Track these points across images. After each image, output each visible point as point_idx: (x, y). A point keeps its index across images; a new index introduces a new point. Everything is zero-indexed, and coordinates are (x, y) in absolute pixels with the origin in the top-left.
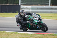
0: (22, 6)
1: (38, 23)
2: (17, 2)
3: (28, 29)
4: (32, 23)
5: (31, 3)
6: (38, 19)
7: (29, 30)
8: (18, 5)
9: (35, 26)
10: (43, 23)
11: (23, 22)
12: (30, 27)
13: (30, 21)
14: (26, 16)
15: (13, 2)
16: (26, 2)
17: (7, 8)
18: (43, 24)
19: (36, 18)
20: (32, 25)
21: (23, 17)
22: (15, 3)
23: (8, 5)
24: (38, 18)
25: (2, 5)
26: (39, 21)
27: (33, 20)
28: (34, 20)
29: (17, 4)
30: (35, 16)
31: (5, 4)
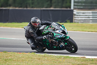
0: (75, 12)
1: (62, 39)
2: (68, 4)
3: (45, 49)
4: (51, 38)
5: (91, 6)
6: (62, 33)
7: (47, 50)
8: (69, 9)
9: (56, 43)
10: (70, 38)
11: (36, 37)
12: (49, 45)
13: (47, 35)
14: (41, 28)
15: (60, 4)
16: (84, 4)
17: (51, 15)
18: (70, 40)
19: (57, 31)
20: (52, 42)
21: (36, 29)
22: (64, 5)
23: (52, 9)
24: (61, 31)
25: (42, 9)
26: (63, 35)
27: (53, 34)
28: (55, 34)
29: (67, 8)
30: (56, 27)
31: (47, 8)
